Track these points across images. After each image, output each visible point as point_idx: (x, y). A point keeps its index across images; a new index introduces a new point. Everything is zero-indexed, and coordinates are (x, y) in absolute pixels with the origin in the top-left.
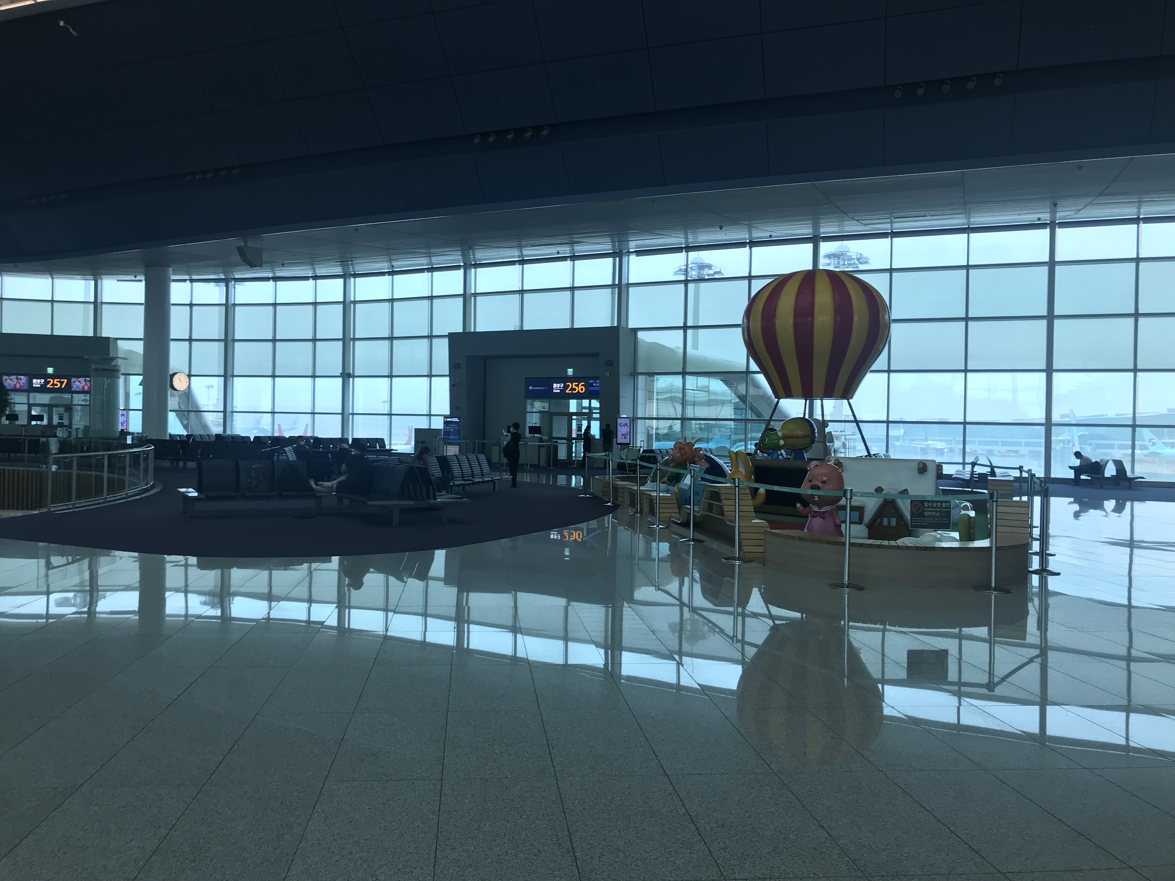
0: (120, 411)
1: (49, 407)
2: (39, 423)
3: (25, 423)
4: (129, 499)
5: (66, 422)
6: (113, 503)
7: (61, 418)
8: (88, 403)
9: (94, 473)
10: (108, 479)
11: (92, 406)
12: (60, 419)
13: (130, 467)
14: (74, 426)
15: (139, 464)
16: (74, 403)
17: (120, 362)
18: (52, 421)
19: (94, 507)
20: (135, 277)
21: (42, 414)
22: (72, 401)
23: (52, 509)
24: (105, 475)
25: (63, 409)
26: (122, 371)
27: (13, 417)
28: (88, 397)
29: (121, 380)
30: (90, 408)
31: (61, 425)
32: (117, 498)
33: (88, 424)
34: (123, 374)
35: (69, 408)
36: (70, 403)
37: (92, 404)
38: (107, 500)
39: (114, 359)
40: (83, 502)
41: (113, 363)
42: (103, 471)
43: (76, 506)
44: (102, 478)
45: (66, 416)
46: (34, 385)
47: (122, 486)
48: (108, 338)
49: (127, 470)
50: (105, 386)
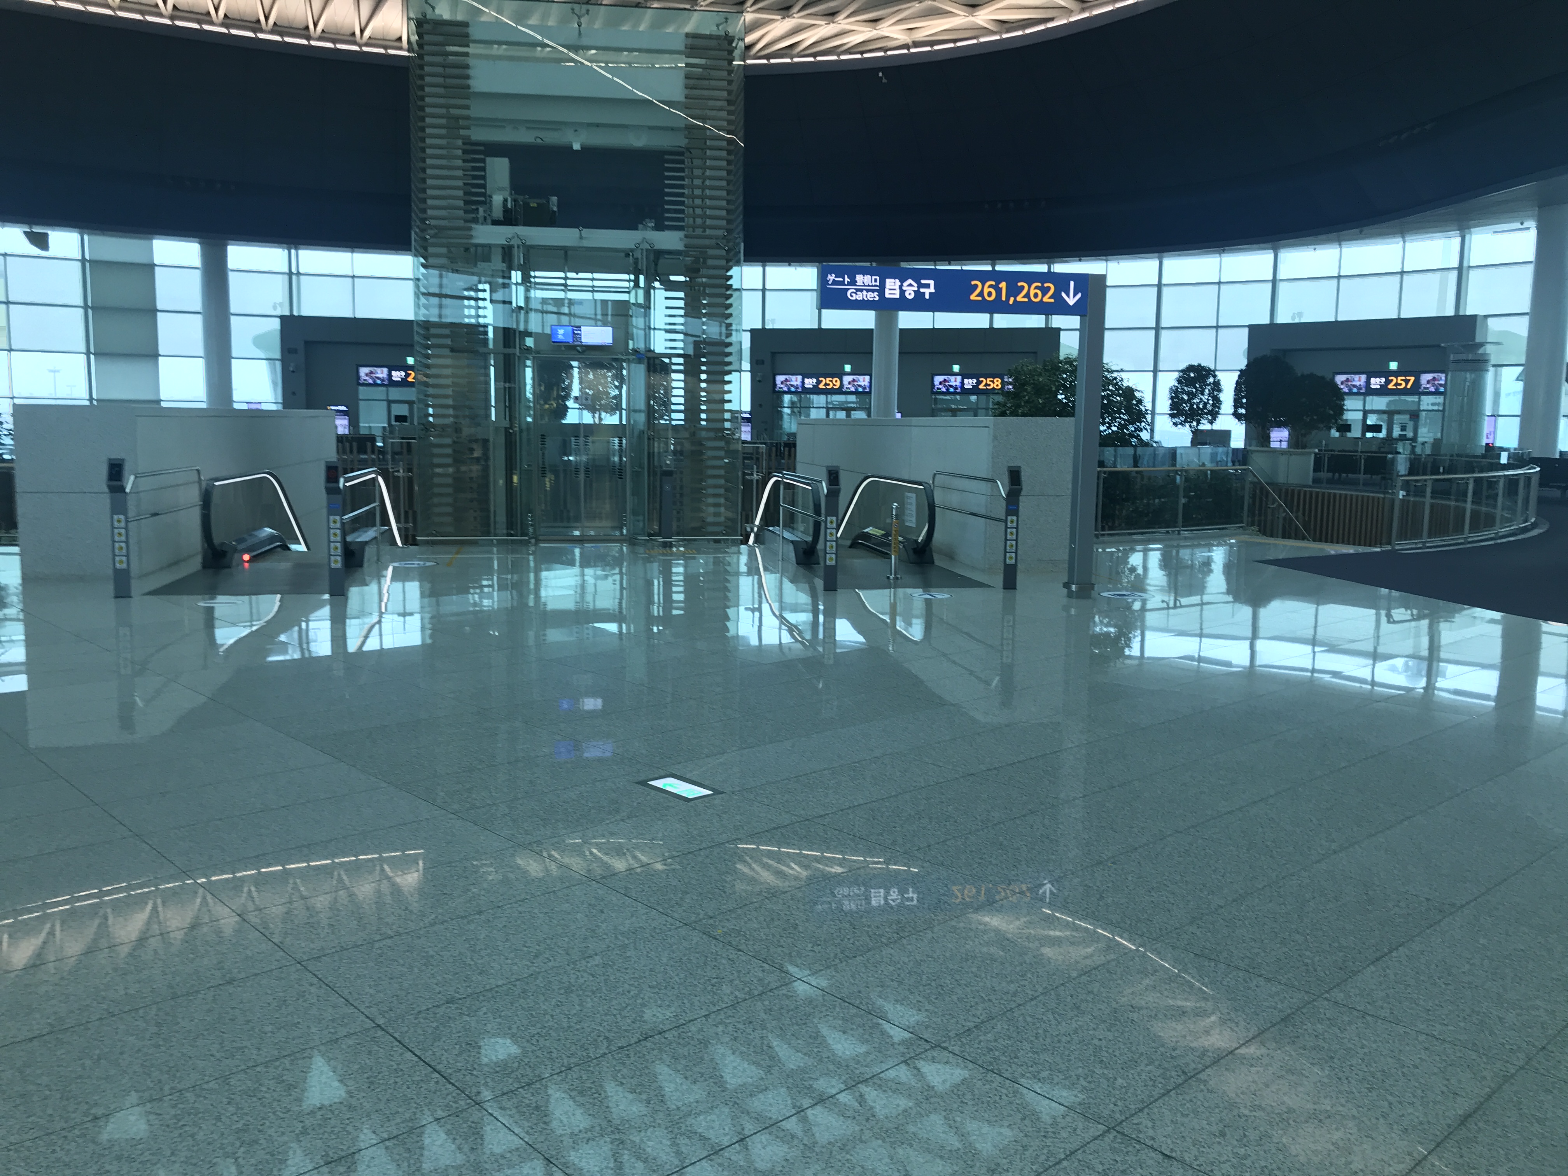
0: (1486, 418)
1: (1390, 414)
2: (1375, 435)
3: (1359, 435)
4: (1499, 541)
5: (1410, 434)
6: (1475, 545)
7: (1403, 428)
8: (1441, 408)
9: (1453, 503)
10: (1472, 511)
11: (1446, 413)
12: (1402, 430)
13: (1503, 496)
14: (1420, 440)
15: (1516, 493)
16: (1422, 408)
17: (1489, 349)
18: (1392, 432)
19: (1452, 548)
20: (1522, 224)
21: (1378, 423)
22: (1419, 407)
23: (1397, 547)
24: (1469, 506)
25: (1407, 417)
26: (1493, 362)
27: (1345, 428)
28: (1440, 399)
29: (1490, 376)
30: (1444, 415)
31: (1403, 438)
32: (1484, 537)
33: (1439, 435)
34: (1494, 366)
35: (1415, 415)
36: (1416, 408)
37: (1447, 408)
38: (1470, 540)
39: (1482, 345)
40: (1437, 541)
41: (1481, 351)
42: (1466, 501)
43: (1428, 545)
44: (1464, 509)
45: (1410, 426)
46: (1372, 386)
47: (1490, 521)
48: (1476, 316)
49: (1500, 499)
50: (1468, 384)
